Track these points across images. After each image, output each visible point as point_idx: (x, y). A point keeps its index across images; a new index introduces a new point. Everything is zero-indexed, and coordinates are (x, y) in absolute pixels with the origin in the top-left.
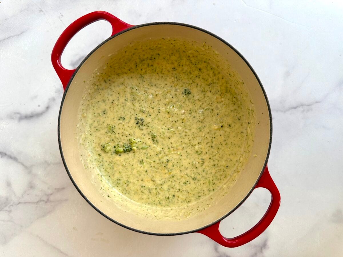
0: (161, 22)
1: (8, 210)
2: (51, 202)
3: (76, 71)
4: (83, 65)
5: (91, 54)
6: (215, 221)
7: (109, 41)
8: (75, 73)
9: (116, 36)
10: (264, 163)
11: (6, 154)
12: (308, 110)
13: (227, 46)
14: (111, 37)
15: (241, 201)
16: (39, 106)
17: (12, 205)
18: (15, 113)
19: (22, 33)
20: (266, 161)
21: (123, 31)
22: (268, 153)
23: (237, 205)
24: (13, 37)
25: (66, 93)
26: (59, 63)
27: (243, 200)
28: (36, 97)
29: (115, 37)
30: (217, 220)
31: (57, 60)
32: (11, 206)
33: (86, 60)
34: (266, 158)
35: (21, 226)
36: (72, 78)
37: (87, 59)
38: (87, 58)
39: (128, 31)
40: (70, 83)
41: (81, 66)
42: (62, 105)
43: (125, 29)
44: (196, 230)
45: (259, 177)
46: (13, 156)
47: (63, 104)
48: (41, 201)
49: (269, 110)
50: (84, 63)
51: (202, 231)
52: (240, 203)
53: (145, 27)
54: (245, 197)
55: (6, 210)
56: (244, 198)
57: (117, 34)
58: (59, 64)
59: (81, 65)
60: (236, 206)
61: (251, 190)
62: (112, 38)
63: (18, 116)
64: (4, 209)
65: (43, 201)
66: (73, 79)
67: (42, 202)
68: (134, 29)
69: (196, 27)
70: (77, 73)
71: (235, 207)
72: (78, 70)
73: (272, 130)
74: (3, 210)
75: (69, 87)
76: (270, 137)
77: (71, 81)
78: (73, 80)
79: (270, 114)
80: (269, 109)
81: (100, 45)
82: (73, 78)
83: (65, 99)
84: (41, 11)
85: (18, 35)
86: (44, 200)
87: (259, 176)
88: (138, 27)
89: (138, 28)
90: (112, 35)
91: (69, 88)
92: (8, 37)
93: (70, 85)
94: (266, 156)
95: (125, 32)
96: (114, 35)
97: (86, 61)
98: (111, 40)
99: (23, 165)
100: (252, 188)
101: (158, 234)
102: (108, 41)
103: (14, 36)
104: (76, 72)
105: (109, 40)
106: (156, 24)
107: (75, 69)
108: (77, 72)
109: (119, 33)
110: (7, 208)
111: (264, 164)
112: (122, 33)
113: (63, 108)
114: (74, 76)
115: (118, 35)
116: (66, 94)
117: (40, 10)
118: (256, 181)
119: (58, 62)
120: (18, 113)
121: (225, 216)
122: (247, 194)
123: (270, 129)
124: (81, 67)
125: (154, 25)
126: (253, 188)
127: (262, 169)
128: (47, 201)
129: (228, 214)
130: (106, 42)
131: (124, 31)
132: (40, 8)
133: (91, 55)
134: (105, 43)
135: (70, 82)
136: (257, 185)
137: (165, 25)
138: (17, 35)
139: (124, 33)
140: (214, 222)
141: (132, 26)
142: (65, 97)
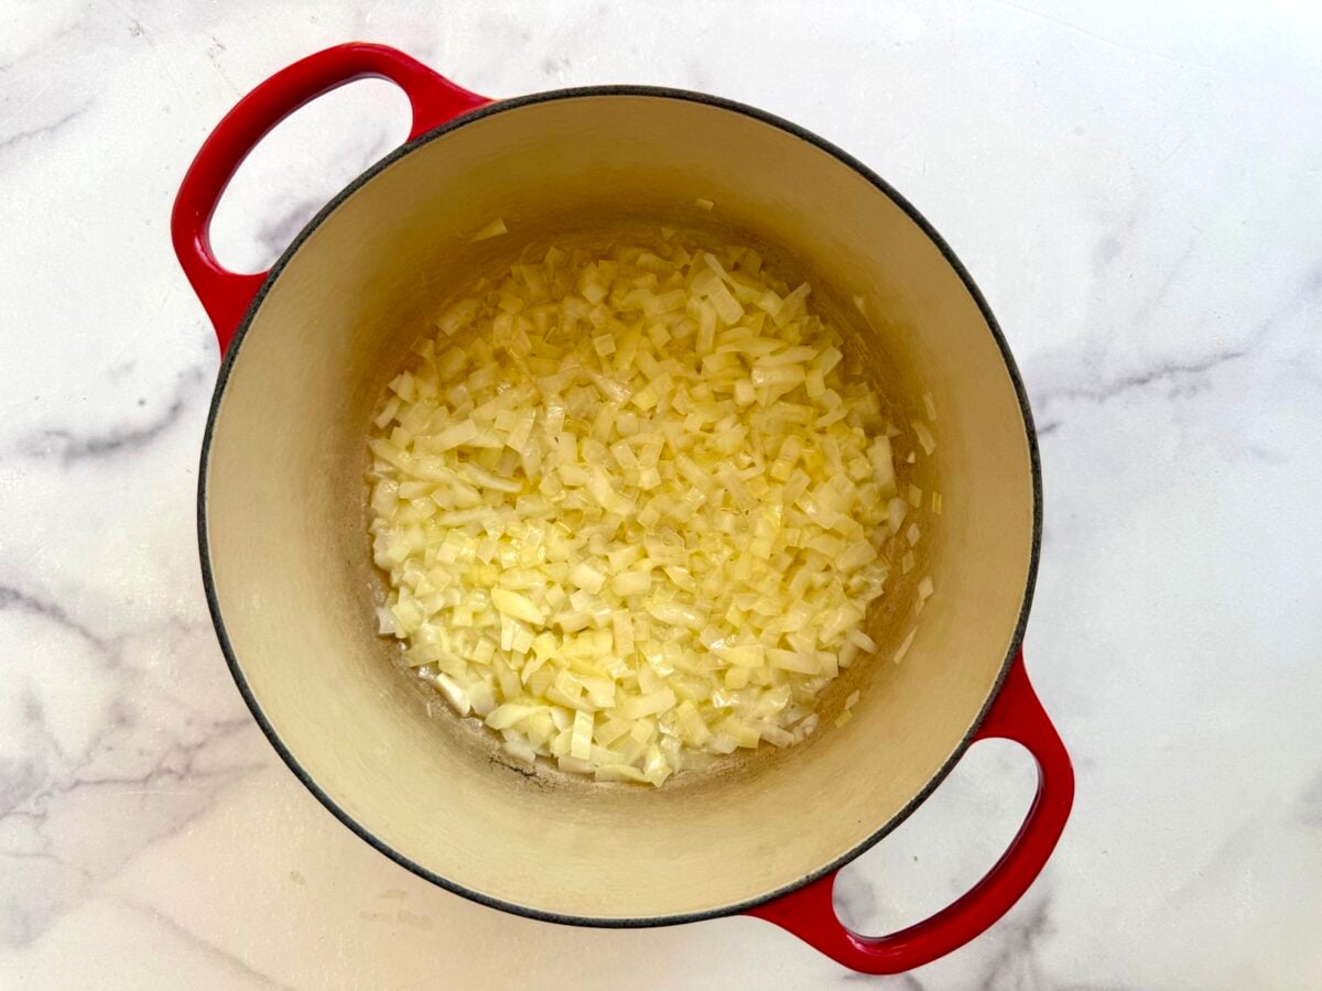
0: (605, 87)
1: (35, 810)
2: (200, 775)
3: (269, 280)
4: (295, 255)
5: (330, 212)
6: (815, 868)
7: (401, 160)
8: (265, 286)
9: (427, 140)
10: (1010, 642)
11: (17, 596)
12: (1194, 389)
13: (863, 179)
14: (408, 146)
15: (918, 793)
16: (142, 403)
17: (49, 794)
18: (48, 433)
19: (65, 120)
20: (1017, 632)
21: (452, 122)
22: (1025, 601)
23: (903, 807)
24: (30, 135)
25: (230, 366)
26: (203, 250)
27: (927, 787)
28: (128, 368)
29: (422, 144)
30: (824, 866)
31: (196, 240)
32: (46, 798)
33: (309, 234)
34: (1017, 623)
35: (87, 873)
36: (252, 306)
37: (313, 233)
38: (313, 229)
39: (473, 120)
40: (246, 328)
41: (287, 261)
42: (216, 412)
43: (462, 114)
44: (742, 905)
45: (991, 696)
46: (44, 600)
47: (220, 410)
48: (160, 771)
49: (1029, 435)
50: (300, 249)
51: (764, 908)
52: (913, 798)
53: (538, 105)
54: (935, 774)
55: (27, 813)
56: (930, 780)
57: (429, 134)
58: (202, 254)
59: (290, 257)
60: (900, 810)
61: (956, 747)
62: (411, 150)
63: (62, 443)
64: (18, 809)
65: (170, 771)
66: (259, 311)
67: (166, 778)
68: (498, 115)
69: (741, 105)
70: (272, 289)
71: (896, 814)
72: (277, 275)
73: (1041, 513)
74: (15, 813)
75: (240, 344)
76: (1031, 541)
77: (250, 321)
78: (257, 315)
79: (1034, 448)
80: (1027, 428)
81: (362, 175)
82: (258, 305)
83: (226, 390)
84: (138, 31)
85: (52, 129)
86: (173, 768)
87: (990, 691)
88: (514, 106)
89: (513, 110)
90: (412, 138)
91: (241, 348)
92: (14, 138)
93: (244, 334)
94: (1018, 616)
95: (462, 124)
96: (419, 136)
97: (310, 238)
98: (407, 156)
99: (85, 633)
100: (961, 741)
101: (593, 920)
102: (392, 161)
103: (36, 133)
104: (271, 283)
105: (399, 157)
106: (583, 95)
107: (266, 273)
108: (275, 284)
109: (438, 129)
110: (30, 805)
111: (1009, 646)
112: (449, 130)
113: (216, 424)
114: (261, 299)
115: (434, 137)
116: (229, 372)
117: (133, 26)
118: (978, 714)
119: (197, 244)
120: (62, 434)
121: (855, 850)
122: (943, 765)
123: (1032, 510)
124: (287, 265)
125: (574, 96)
126: (964, 740)
127: (1001, 666)
128: (185, 773)
129: (866, 842)
130: (387, 165)
131: (458, 123)
132: (134, 21)
133: (327, 215)
134: (381, 169)
135: (246, 323)
136: (983, 729)
137: (619, 96)
138: (46, 129)
139: (457, 130)
140: (813, 872)
141: (488, 104)
142: (225, 382)
